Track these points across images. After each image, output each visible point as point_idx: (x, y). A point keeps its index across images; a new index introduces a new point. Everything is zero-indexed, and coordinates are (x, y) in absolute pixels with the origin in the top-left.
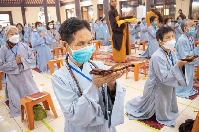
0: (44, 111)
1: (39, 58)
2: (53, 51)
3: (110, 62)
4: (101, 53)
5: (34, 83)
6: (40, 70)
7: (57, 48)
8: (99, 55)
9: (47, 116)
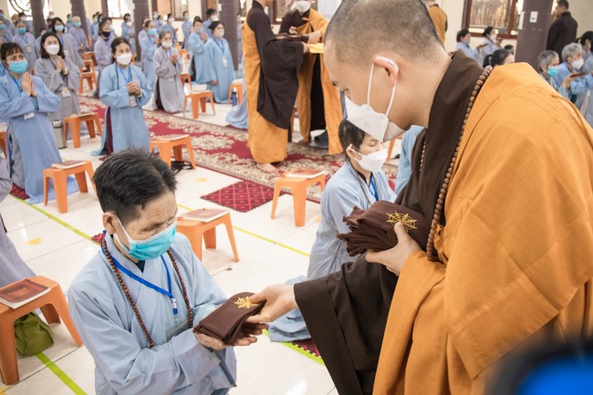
0: (44, 329)
1: (18, 155)
2: (61, 127)
3: (232, 161)
4: (209, 129)
5: (11, 246)
6: (24, 190)
7: (74, 116)
8: (201, 139)
9: (53, 342)
